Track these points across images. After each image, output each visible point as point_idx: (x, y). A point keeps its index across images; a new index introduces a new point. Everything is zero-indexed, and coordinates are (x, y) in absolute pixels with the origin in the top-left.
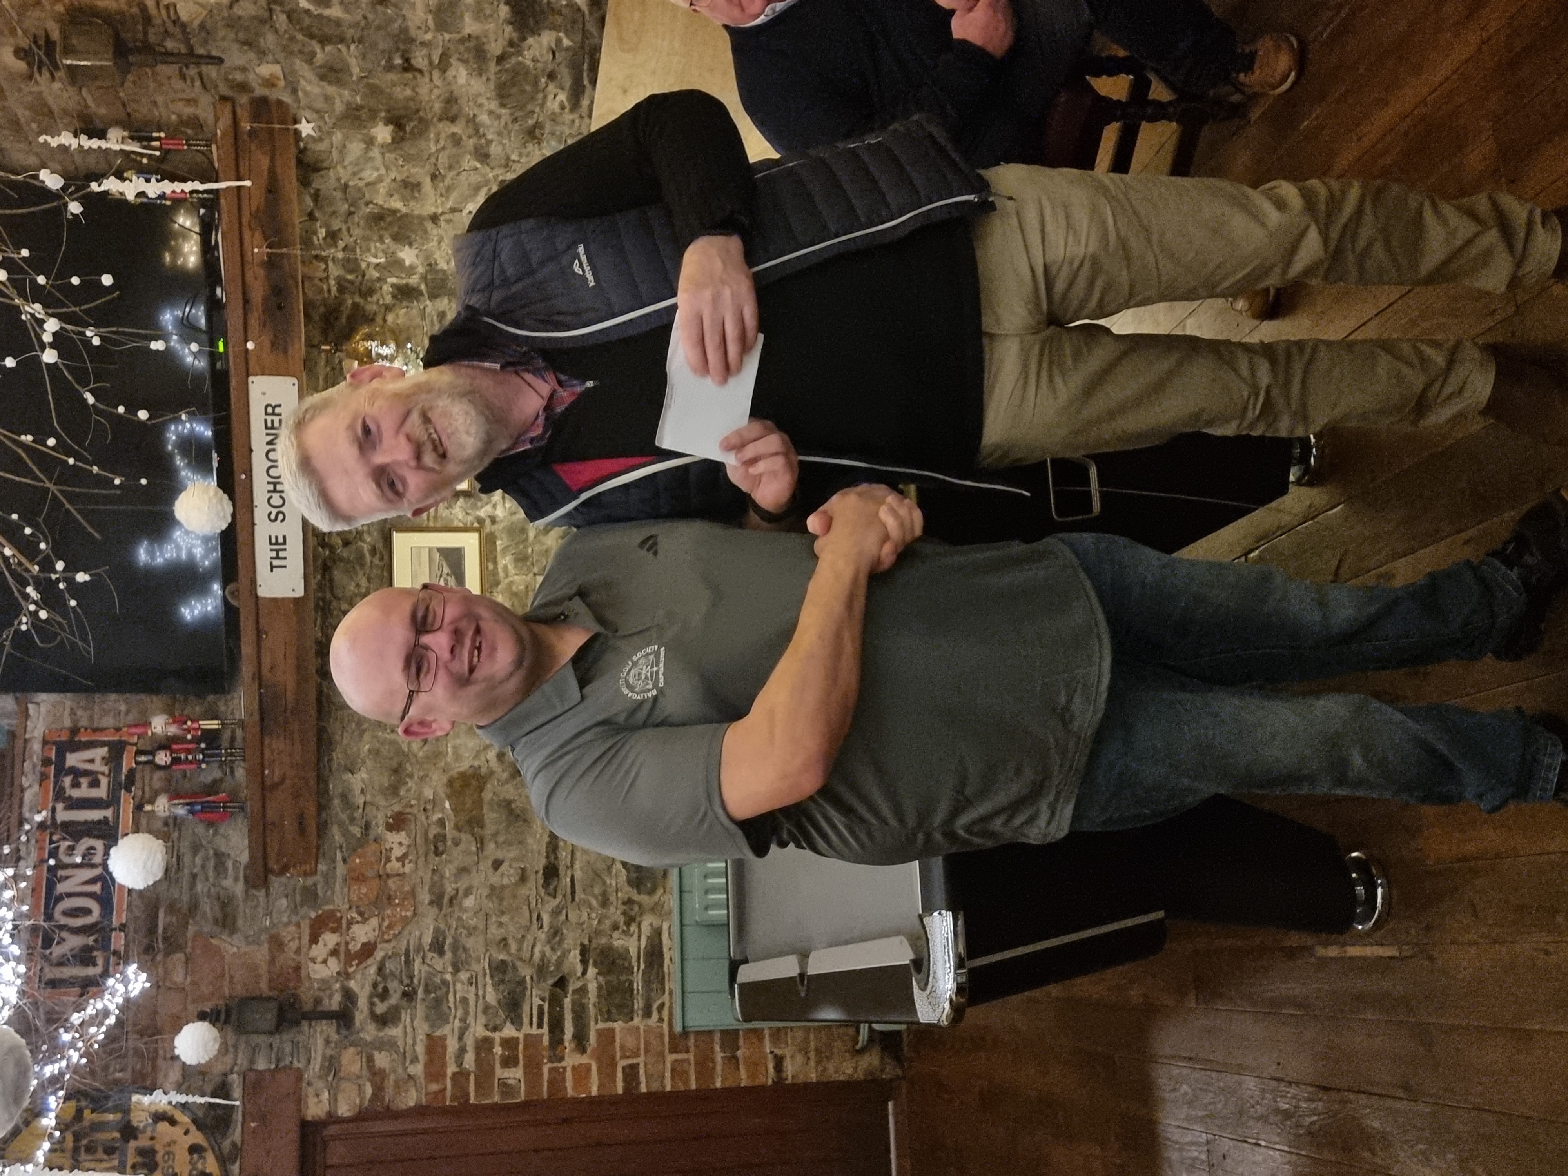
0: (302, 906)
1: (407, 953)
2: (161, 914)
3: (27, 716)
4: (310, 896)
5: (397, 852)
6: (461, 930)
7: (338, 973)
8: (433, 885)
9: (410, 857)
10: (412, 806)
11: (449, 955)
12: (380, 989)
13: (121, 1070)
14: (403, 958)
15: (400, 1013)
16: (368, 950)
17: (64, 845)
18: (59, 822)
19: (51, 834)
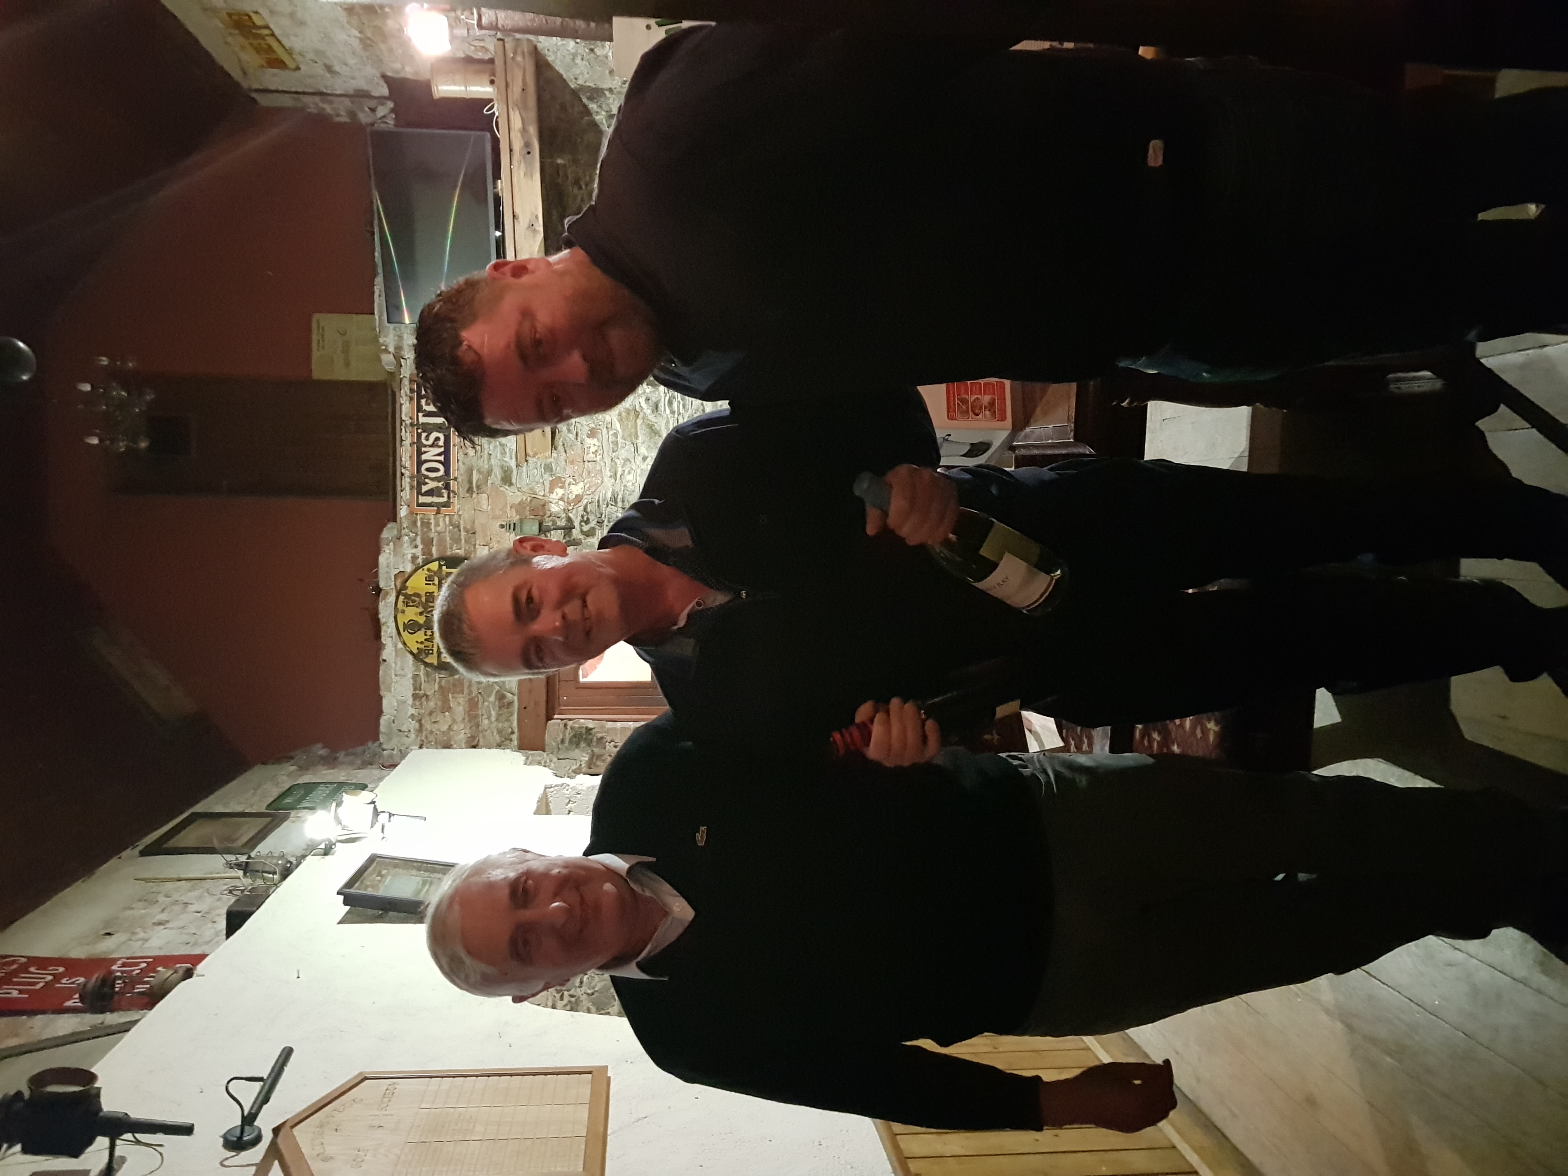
0: (545, 474)
1: (598, 501)
2: (475, 473)
3: (401, 366)
4: (548, 468)
5: (593, 449)
6: (626, 491)
7: (564, 510)
8: (612, 466)
9: (600, 452)
10: (600, 425)
11: (620, 504)
12: (585, 519)
13: (459, 549)
14: (597, 504)
15: (595, 531)
16: (579, 499)
17: (424, 435)
18: (420, 423)
19: (417, 429)
